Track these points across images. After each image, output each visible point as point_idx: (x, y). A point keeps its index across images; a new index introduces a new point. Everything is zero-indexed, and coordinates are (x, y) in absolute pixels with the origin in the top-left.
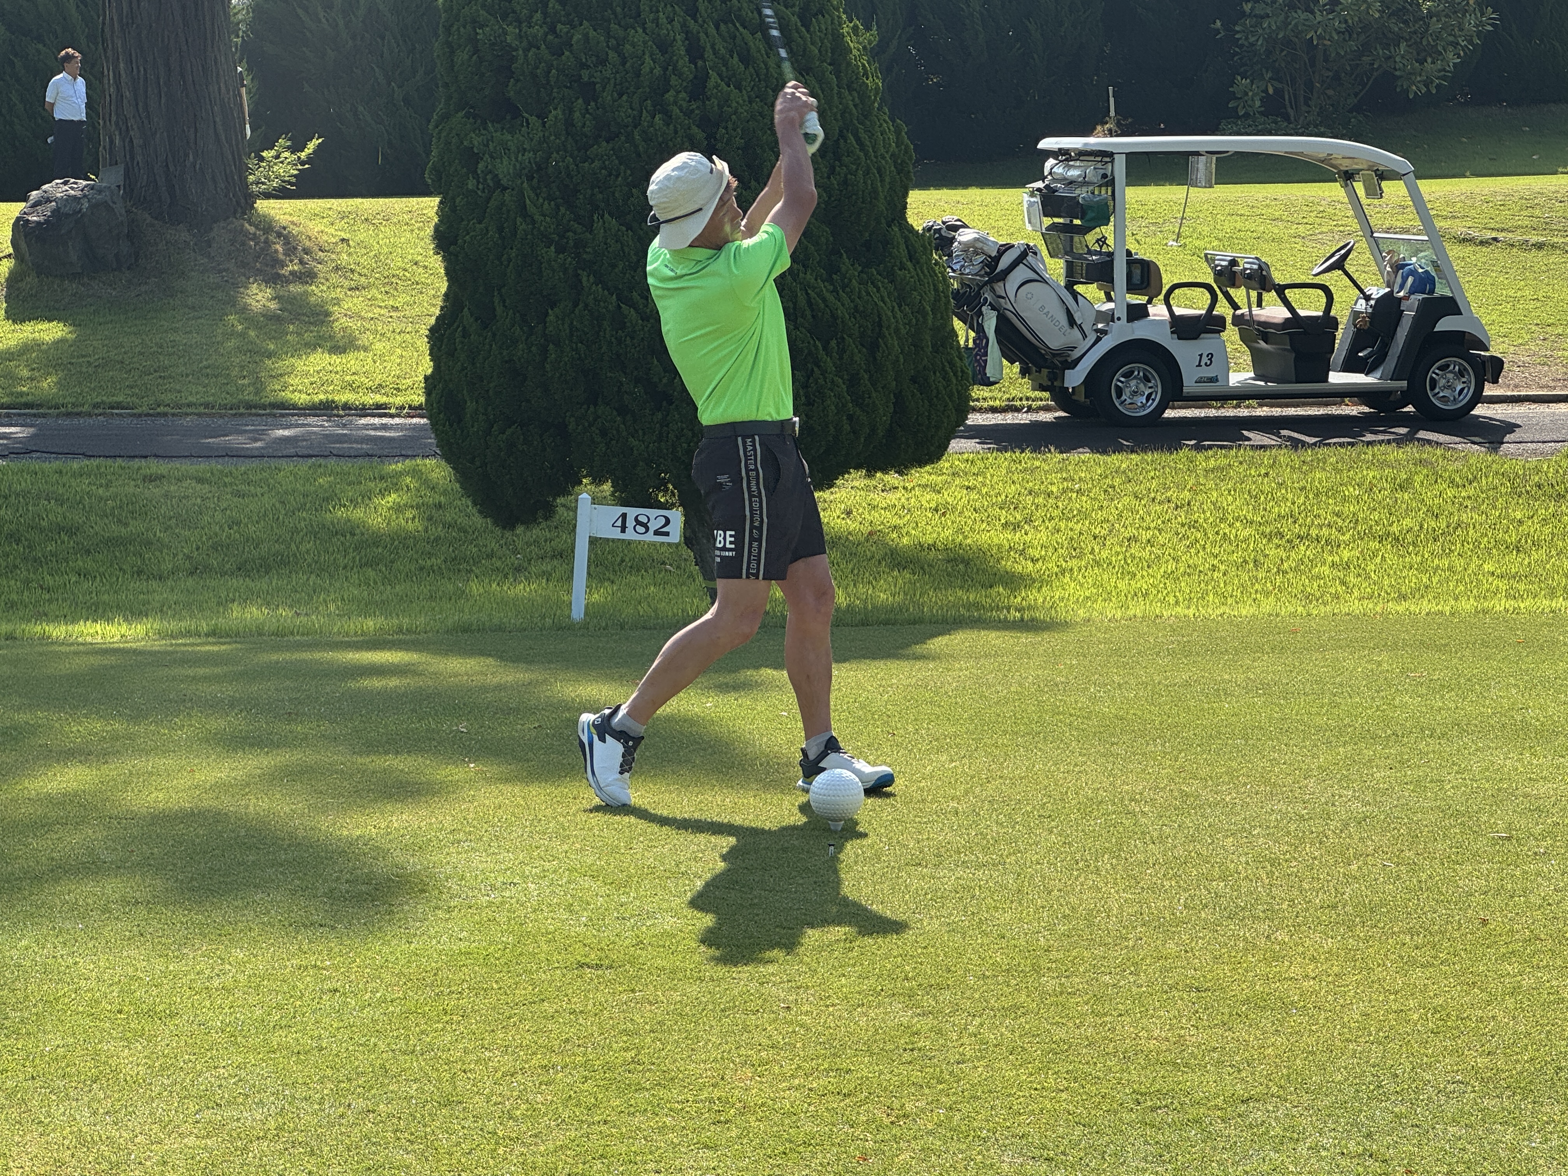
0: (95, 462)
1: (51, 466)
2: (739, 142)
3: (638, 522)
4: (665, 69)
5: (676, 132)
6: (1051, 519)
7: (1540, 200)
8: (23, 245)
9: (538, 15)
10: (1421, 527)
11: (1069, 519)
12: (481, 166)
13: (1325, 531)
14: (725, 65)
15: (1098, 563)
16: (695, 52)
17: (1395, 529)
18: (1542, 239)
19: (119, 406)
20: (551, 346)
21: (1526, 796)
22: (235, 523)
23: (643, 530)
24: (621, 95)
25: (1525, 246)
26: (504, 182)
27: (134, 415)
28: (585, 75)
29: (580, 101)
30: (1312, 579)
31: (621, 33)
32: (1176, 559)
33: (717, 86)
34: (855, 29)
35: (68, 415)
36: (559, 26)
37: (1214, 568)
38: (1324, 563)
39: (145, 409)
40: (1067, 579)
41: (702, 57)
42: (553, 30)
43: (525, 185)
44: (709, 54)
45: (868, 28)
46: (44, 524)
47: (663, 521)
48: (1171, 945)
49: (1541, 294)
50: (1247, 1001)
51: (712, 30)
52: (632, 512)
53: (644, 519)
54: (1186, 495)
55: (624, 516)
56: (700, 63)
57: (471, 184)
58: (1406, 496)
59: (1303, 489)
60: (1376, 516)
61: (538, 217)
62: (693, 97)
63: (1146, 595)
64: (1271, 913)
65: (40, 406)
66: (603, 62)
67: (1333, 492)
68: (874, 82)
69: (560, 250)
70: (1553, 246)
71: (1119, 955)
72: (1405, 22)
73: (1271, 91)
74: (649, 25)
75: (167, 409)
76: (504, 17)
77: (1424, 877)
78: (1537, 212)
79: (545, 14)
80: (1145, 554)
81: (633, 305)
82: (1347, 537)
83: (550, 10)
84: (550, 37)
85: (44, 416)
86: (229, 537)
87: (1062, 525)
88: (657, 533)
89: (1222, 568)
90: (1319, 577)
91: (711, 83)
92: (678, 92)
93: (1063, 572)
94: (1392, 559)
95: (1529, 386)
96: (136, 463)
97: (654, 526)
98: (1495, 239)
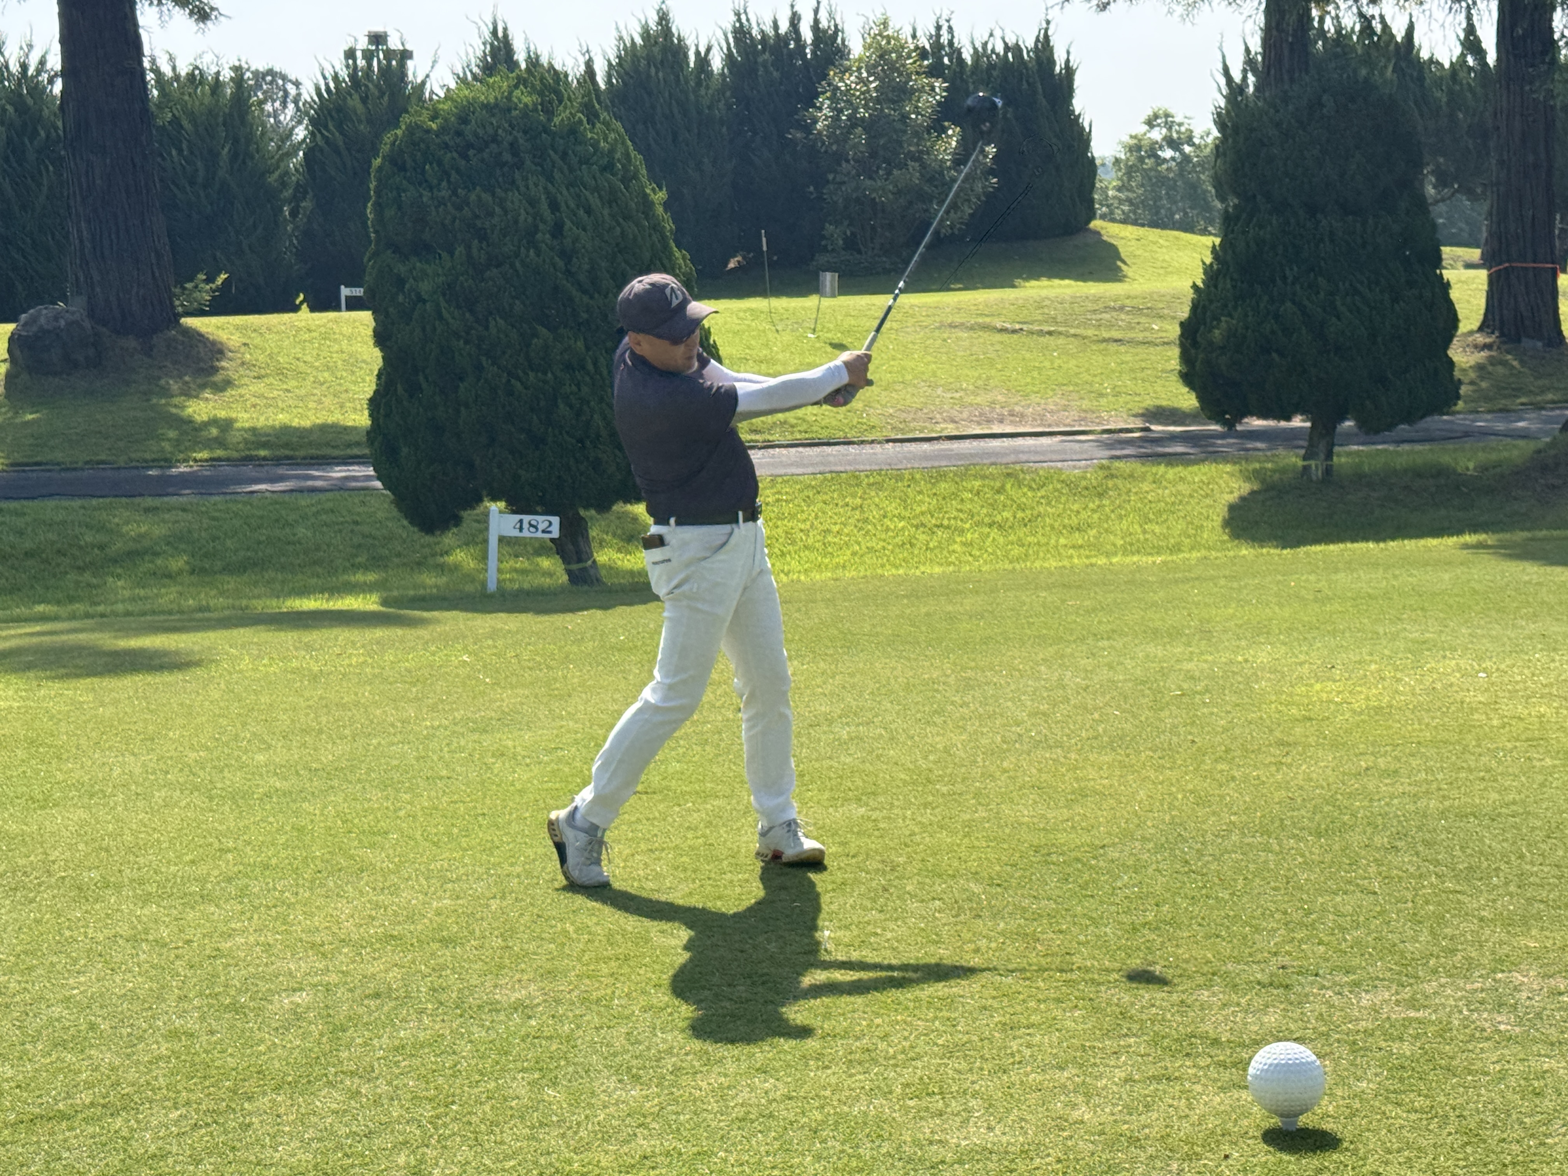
0: (108, 500)
1: (77, 503)
2: (586, 267)
3: (531, 525)
4: (535, 219)
5: (544, 261)
6: (771, 519)
7: (1047, 303)
8: (18, 353)
9: (444, 184)
10: (1015, 517)
11: (783, 519)
12: (407, 286)
13: (952, 522)
14: (575, 215)
15: (806, 547)
16: (554, 206)
17: (998, 518)
18: (1052, 329)
19: (103, 462)
20: (462, 409)
21: (1180, 670)
22: (214, 539)
23: (532, 529)
24: (505, 236)
25: (1041, 333)
26: (426, 297)
27: (112, 469)
28: (478, 223)
29: (476, 241)
30: (949, 552)
31: (503, 195)
32: (859, 543)
33: (571, 229)
34: (653, 190)
35: (68, 469)
36: (460, 191)
37: (884, 548)
38: (955, 542)
39: (123, 465)
40: (788, 558)
41: (558, 210)
42: (455, 193)
43: (441, 299)
44: (563, 207)
45: (661, 189)
46: (82, 543)
47: (547, 524)
48: (1005, 764)
49: (1056, 365)
50: (1073, 793)
51: (565, 192)
52: (526, 518)
53: (533, 523)
54: (858, 501)
55: (521, 521)
56: (558, 214)
57: (401, 298)
58: (1002, 498)
59: (935, 494)
60: (985, 511)
61: (451, 320)
62: (554, 236)
63: (844, 567)
64: (1059, 745)
65: (46, 464)
66: (491, 214)
67: (954, 496)
68: (669, 226)
69: (467, 342)
70: (1060, 333)
71: (976, 772)
72: (936, 187)
73: (848, 233)
74: (523, 189)
75: (138, 464)
76: (420, 184)
77: (1143, 719)
78: (1046, 311)
79: (449, 181)
80: (836, 540)
81: (518, 379)
82: (967, 526)
83: (452, 180)
84: (454, 198)
85: (49, 471)
86: (214, 547)
87: (779, 523)
88: (544, 532)
89: (890, 547)
90: (954, 551)
91: (566, 227)
92: (544, 234)
93: (783, 554)
94: (1001, 540)
95: (1058, 425)
96: (137, 500)
97: (541, 527)
98: (1021, 329)
